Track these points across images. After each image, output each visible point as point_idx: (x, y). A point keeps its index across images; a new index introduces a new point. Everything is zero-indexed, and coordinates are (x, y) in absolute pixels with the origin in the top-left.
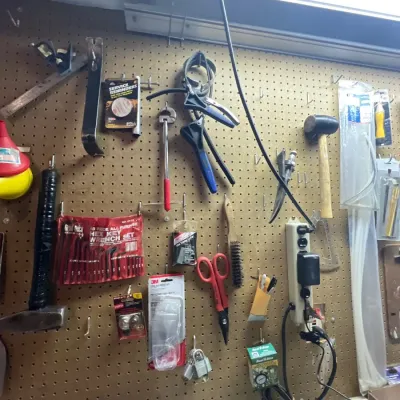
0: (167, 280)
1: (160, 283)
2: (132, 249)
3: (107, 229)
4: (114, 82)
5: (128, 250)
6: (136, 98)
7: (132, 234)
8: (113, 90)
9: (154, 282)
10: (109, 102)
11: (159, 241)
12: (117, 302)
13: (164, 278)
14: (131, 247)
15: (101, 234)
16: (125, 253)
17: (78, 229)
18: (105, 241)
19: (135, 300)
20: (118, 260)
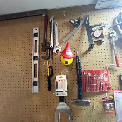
0: (120, 92)
1: (118, 93)
2: (106, 81)
3: (100, 74)
4: (94, 26)
5: (105, 81)
6: (102, 30)
7: (106, 75)
8: (93, 29)
9: (116, 93)
10: (93, 33)
11: (115, 78)
12: (103, 99)
13: (119, 91)
14: (106, 80)
15: (98, 75)
16: (104, 82)
17: (89, 74)
18: (99, 78)
19: (110, 99)
20: (102, 84)
